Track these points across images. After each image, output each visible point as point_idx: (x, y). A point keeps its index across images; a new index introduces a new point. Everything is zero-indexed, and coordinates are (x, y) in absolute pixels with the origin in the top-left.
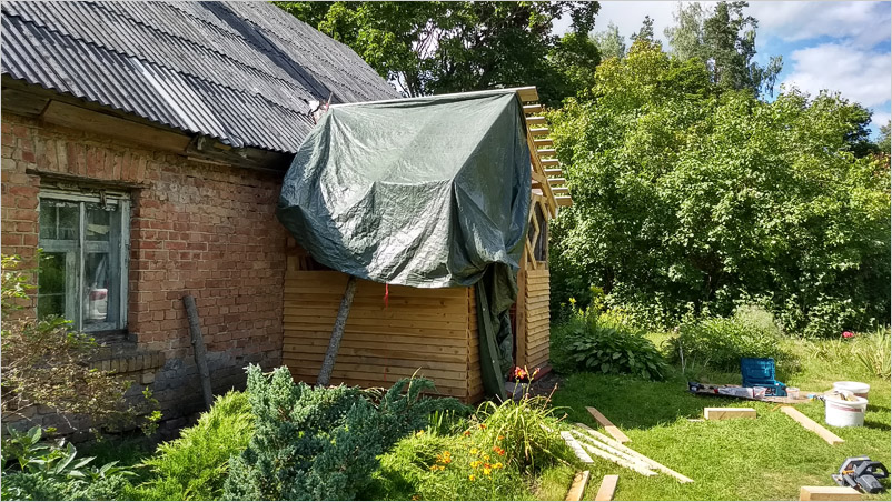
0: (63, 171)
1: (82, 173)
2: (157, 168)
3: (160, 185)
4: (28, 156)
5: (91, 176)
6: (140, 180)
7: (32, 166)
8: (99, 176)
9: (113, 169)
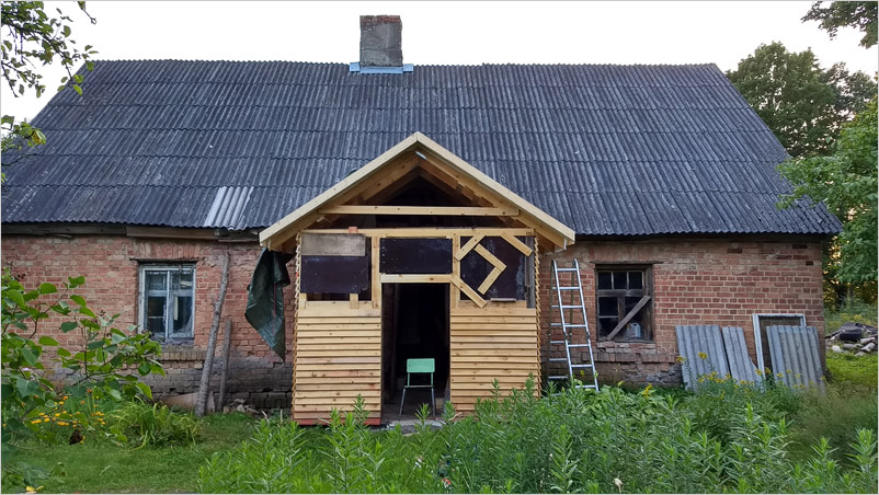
0: (148, 257)
1: (159, 256)
2: (209, 249)
3: (211, 257)
4: (130, 253)
5: (164, 258)
6: (196, 256)
7: (132, 257)
8: (169, 257)
9: (179, 252)
